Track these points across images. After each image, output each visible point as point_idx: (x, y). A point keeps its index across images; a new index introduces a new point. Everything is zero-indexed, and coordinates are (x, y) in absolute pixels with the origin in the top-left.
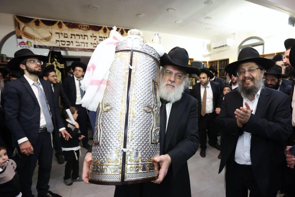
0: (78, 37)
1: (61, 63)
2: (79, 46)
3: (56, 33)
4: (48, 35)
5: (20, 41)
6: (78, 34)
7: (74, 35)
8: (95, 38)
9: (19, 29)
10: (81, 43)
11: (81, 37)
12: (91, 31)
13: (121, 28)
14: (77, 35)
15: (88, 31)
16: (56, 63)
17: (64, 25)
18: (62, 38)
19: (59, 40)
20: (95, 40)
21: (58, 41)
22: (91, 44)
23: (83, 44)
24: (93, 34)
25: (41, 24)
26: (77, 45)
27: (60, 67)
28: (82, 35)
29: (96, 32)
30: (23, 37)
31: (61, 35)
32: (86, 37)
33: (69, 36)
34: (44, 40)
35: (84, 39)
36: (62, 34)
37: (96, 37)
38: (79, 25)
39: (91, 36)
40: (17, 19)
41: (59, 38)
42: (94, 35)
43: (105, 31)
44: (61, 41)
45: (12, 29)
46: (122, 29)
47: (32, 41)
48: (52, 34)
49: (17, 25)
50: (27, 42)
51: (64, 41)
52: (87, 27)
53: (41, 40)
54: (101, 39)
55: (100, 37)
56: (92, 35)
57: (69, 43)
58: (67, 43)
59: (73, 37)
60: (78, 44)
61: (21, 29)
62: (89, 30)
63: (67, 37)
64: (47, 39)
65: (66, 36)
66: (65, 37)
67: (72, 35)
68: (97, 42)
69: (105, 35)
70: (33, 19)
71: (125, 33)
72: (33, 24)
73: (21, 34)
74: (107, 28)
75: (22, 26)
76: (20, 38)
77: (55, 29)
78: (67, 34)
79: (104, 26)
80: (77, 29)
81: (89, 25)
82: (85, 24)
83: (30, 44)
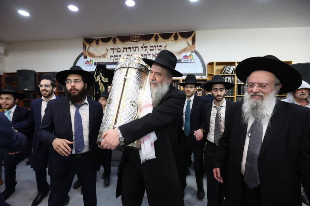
3: (111, 49)
4: (103, 52)
5: (86, 60)
6: (129, 46)
7: (126, 48)
8: (145, 49)
9: (86, 50)
11: (132, 49)
12: (142, 41)
13: (175, 32)
14: (129, 48)
16: (101, 78)
17: (117, 40)
19: (113, 55)
21: (112, 56)
22: (142, 55)
24: (144, 45)
25: (100, 42)
28: (133, 48)
29: (147, 42)
30: (88, 57)
31: (115, 50)
32: (137, 49)
33: (122, 50)
34: (102, 58)
35: (135, 51)
36: (116, 49)
37: (146, 47)
38: (131, 37)
39: (142, 47)
40: (85, 42)
41: (113, 53)
42: (145, 46)
43: (156, 38)
44: (115, 56)
45: (81, 51)
46: (176, 33)
48: (107, 50)
49: (85, 47)
50: (90, 60)
52: (139, 38)
53: (100, 57)
54: (152, 48)
55: (151, 47)
56: (143, 46)
59: (125, 50)
61: (87, 50)
62: (140, 40)
63: (120, 52)
64: (104, 56)
65: (119, 50)
66: (118, 52)
67: (124, 48)
68: (148, 52)
69: (156, 44)
70: (94, 39)
71: (180, 37)
72: (94, 43)
73: (87, 54)
74: (159, 36)
75: (87, 47)
76: (86, 57)
77: (110, 45)
78: (119, 49)
79: (155, 34)
80: (129, 42)
81: (140, 36)
82: (136, 36)
83: (92, 62)
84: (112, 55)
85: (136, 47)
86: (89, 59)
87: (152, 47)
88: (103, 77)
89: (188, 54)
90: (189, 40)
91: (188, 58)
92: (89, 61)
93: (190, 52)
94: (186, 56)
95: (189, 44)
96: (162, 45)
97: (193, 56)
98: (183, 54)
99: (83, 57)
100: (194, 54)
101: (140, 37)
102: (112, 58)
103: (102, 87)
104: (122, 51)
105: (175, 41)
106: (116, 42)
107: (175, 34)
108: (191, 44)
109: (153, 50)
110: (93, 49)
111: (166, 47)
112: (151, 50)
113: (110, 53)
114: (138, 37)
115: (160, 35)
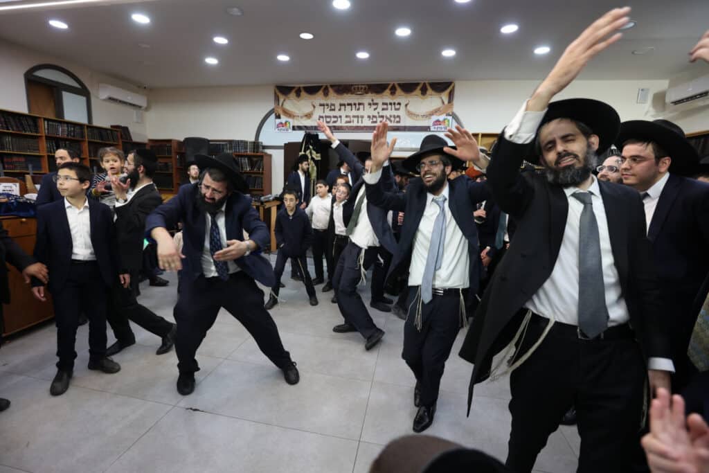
0: (350, 107)
1: (317, 153)
2: (350, 122)
3: (321, 105)
4: (308, 109)
5: (278, 121)
6: (349, 102)
7: (344, 105)
8: (375, 107)
9: (279, 105)
10: (354, 117)
11: (354, 107)
12: (370, 94)
13: (423, 82)
14: (348, 105)
15: (365, 95)
16: (311, 153)
17: (331, 90)
18: (328, 113)
19: (324, 115)
20: (375, 109)
21: (322, 117)
22: (369, 117)
23: (356, 120)
24: (373, 100)
25: (303, 93)
26: (347, 122)
27: (316, 159)
28: (355, 104)
29: (378, 96)
30: (282, 116)
31: (326, 107)
32: (361, 107)
33: (337, 107)
34: (305, 118)
35: (358, 109)
36: (327, 105)
37: (377, 104)
38: (352, 88)
39: (370, 104)
40: (277, 91)
41: (324, 112)
42: (375, 101)
43: (393, 91)
44: (326, 117)
45: (271, 105)
46: (425, 84)
47: (290, 120)
48: (314, 107)
49: (277, 99)
50: (286, 123)
51: (330, 117)
52: (365, 89)
53: (302, 117)
54: (385, 107)
55: (383, 104)
56: (372, 103)
57: (336, 119)
58: (333, 119)
59: (343, 107)
60: (348, 119)
61: (280, 104)
62: (367, 93)
63: (334, 110)
64: (309, 116)
65: (333, 107)
66: (331, 110)
67: (341, 105)
68: (378, 113)
69: (392, 99)
70: (293, 88)
71: (430, 91)
72: (293, 95)
73: (280, 112)
74: (397, 86)
75: (281, 100)
76: (278, 117)
77: (319, 98)
78: (334, 105)
79: (392, 83)
80: (349, 95)
81: (368, 85)
82: (362, 85)
83: (288, 125)
84: (321, 115)
85: (360, 104)
86: (284, 119)
87: (386, 104)
88: (314, 152)
89: (441, 118)
90: (445, 96)
91: (440, 124)
92: (284, 122)
93: (445, 115)
94: (438, 121)
95: (443, 103)
96: (401, 102)
97: (449, 121)
98: (434, 118)
99: (273, 116)
100: (450, 118)
101: (367, 87)
102: (321, 119)
103: (313, 167)
104: (337, 109)
105: (422, 96)
106: (329, 94)
107: (423, 86)
108: (446, 102)
109: (387, 109)
110: (290, 104)
111: (408, 106)
112: (383, 109)
113: (319, 112)
114: (363, 87)
115: (399, 85)
